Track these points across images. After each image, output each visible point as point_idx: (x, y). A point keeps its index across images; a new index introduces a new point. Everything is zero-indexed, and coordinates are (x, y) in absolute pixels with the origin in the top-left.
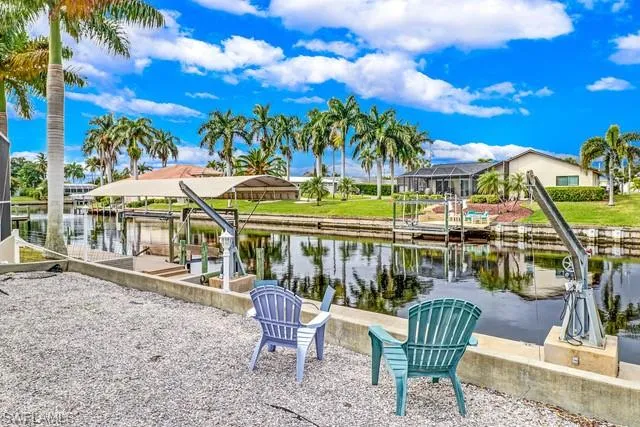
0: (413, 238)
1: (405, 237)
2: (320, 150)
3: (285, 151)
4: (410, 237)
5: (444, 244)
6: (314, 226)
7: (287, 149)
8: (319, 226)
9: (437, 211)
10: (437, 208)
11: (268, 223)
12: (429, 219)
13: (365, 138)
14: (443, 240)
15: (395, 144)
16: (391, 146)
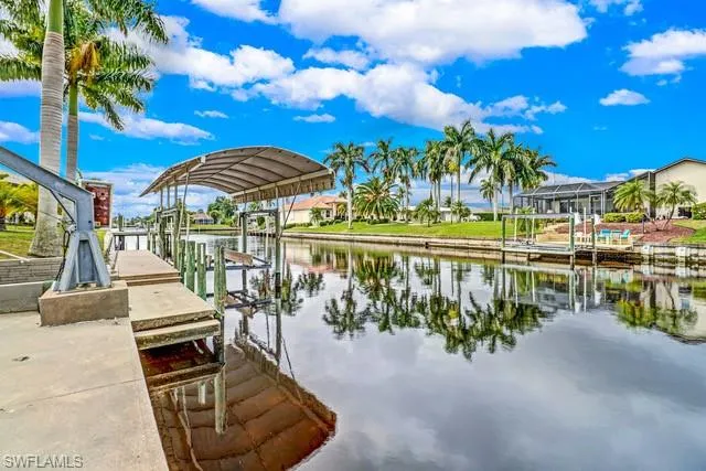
0: (529, 260)
1: (519, 259)
2: (437, 176)
3: (404, 180)
4: (525, 259)
5: (569, 266)
6: (422, 245)
7: (406, 177)
8: (427, 246)
9: (559, 231)
10: (560, 228)
11: (380, 243)
12: (550, 239)
13: (480, 162)
14: (569, 263)
15: (512, 167)
16: (508, 167)
